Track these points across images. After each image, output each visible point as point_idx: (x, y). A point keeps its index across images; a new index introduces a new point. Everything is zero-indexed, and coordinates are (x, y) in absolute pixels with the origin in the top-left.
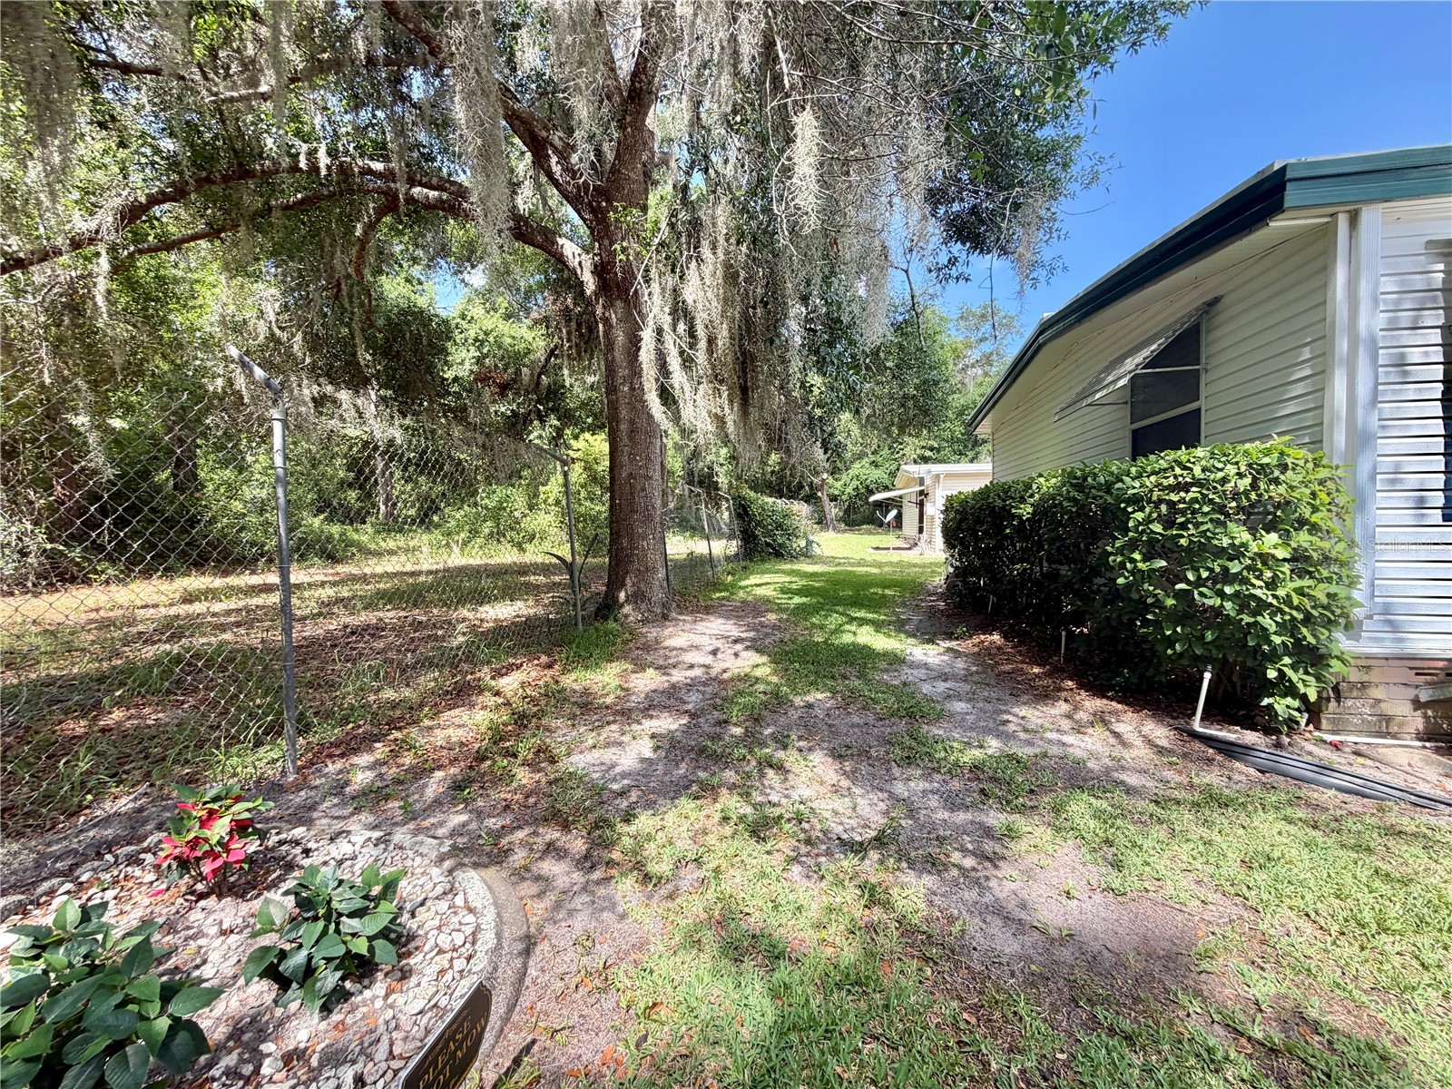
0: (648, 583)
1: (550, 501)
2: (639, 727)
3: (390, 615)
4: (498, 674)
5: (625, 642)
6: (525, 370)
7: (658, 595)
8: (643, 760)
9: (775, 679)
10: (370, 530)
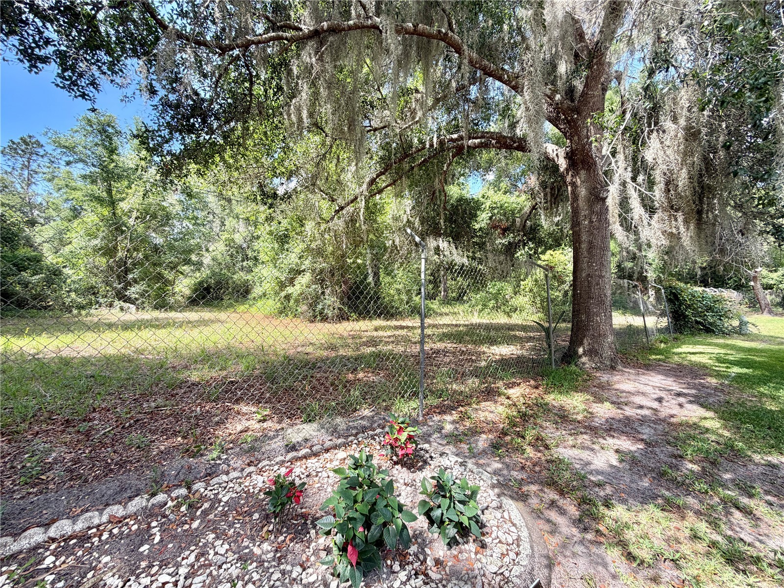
0: (600, 344)
1: (527, 289)
2: (604, 442)
3: (449, 345)
4: (509, 386)
5: (585, 381)
6: (517, 219)
7: (607, 353)
8: (612, 466)
9: (727, 434)
10: (437, 303)
